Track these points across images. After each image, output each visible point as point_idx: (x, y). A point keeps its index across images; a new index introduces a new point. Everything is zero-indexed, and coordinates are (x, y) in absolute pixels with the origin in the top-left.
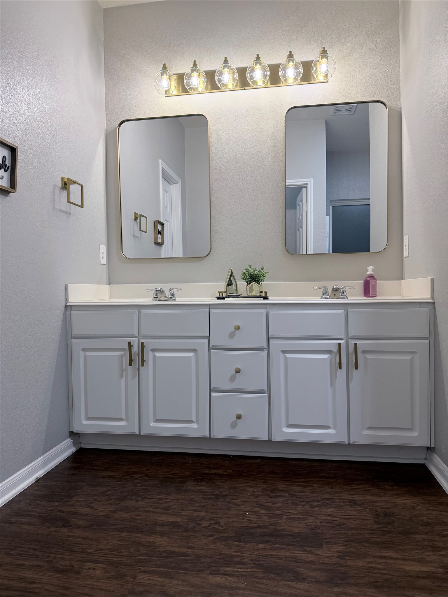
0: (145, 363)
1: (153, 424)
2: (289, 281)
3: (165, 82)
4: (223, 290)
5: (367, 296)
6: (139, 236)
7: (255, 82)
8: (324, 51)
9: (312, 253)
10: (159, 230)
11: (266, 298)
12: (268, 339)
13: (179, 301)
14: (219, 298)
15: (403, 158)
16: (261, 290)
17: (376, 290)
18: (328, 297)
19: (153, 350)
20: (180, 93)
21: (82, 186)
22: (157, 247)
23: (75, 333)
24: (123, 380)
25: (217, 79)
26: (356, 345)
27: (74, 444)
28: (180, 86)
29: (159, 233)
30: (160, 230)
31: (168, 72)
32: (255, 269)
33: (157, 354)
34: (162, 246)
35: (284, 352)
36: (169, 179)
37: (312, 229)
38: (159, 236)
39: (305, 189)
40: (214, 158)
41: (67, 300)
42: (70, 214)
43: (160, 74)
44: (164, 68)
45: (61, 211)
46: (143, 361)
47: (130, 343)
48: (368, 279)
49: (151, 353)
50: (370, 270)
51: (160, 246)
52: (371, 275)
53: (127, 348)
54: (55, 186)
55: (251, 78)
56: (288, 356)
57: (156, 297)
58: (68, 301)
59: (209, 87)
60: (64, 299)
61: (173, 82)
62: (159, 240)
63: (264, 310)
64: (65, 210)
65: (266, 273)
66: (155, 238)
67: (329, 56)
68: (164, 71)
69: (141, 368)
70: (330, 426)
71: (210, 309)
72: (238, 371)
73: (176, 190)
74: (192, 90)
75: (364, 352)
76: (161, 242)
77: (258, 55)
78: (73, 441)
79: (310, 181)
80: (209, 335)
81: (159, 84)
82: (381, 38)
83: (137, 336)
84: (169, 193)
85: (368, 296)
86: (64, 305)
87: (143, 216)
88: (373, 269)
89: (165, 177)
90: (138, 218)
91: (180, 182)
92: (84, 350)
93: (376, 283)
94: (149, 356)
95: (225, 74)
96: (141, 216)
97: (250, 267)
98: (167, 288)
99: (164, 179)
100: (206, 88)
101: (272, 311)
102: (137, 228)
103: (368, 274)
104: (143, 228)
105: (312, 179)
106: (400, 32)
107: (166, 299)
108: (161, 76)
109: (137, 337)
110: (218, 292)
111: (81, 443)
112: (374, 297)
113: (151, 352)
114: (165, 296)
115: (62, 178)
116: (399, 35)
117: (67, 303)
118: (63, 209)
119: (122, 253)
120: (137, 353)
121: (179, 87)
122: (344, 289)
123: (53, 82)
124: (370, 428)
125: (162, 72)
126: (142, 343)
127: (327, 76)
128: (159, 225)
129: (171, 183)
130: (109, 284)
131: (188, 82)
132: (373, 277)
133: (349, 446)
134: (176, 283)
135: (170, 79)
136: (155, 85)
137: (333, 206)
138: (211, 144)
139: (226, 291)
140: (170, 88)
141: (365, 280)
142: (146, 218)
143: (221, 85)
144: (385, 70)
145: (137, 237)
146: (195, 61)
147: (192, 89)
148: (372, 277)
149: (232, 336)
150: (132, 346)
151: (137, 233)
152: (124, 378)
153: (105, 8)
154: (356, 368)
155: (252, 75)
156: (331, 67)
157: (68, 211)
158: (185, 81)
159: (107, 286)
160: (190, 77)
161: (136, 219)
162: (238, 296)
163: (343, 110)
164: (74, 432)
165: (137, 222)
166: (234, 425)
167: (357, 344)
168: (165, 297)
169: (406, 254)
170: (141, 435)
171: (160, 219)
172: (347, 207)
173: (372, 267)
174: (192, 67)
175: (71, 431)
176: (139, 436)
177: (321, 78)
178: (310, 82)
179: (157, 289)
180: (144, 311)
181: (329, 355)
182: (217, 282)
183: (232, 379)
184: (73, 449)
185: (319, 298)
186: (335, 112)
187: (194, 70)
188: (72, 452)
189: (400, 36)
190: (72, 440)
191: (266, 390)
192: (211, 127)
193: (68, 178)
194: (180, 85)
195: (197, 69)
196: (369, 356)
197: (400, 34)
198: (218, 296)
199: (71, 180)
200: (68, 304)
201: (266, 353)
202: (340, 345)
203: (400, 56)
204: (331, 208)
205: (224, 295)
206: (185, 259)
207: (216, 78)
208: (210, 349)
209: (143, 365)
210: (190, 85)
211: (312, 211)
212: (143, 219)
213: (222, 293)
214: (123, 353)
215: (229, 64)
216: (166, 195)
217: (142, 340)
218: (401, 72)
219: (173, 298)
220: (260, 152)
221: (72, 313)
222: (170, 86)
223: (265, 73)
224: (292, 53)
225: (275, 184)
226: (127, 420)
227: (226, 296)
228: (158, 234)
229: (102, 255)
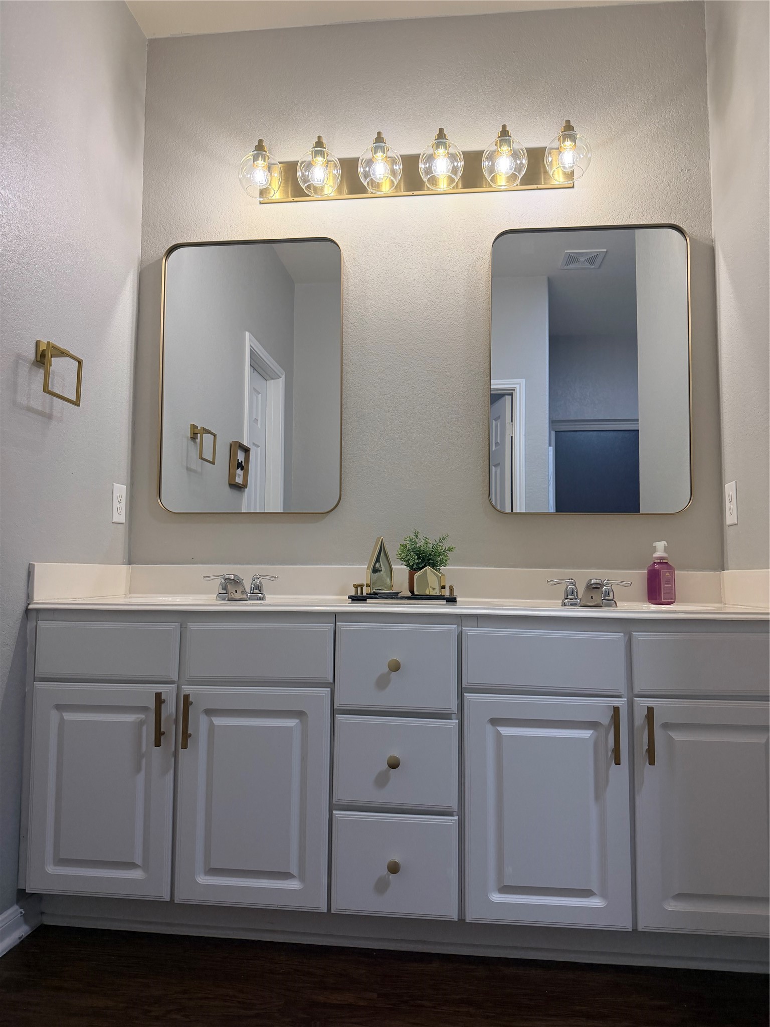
0: (189, 740)
1: (203, 880)
2: (495, 567)
3: (260, 175)
4: (364, 581)
5: (655, 602)
6: (199, 470)
7: (434, 180)
8: (569, 127)
9: (523, 511)
10: (240, 461)
11: (452, 600)
12: (461, 691)
13: (270, 605)
14: (355, 599)
15: (719, 333)
16: (442, 584)
17: (673, 589)
18: (578, 601)
19: (209, 712)
20: (288, 197)
21: (80, 362)
22: (235, 493)
23: (43, 668)
24: (141, 776)
25: (362, 171)
26: (650, 710)
27: (26, 918)
28: (290, 186)
29: (240, 466)
30: (242, 461)
31: (268, 154)
32: (428, 539)
33: (218, 721)
34: (244, 491)
35: (495, 722)
36: (262, 369)
37: (523, 469)
38: (239, 471)
39: (511, 397)
40: (351, 322)
41: (29, 597)
42: (50, 417)
43: (250, 157)
44: (260, 147)
45: (29, 409)
46: (186, 736)
47: (158, 696)
48: (656, 566)
49: (203, 720)
50: (660, 549)
51: (241, 491)
52: (661, 558)
53: (152, 706)
54: (19, 357)
55: (428, 171)
56: (505, 731)
57: (225, 592)
58: (33, 599)
59: (345, 190)
60: (23, 596)
61: (276, 175)
62: (239, 480)
63: (453, 628)
64: (40, 408)
65: (449, 549)
66: (232, 476)
67: (578, 136)
68: (260, 152)
69: (181, 751)
70: (595, 892)
71: (337, 623)
72: (394, 765)
73: (276, 390)
74: (312, 191)
75: (666, 726)
76: (242, 483)
77: (441, 130)
78: (23, 912)
79: (519, 384)
80: (332, 681)
81: (249, 176)
82: (673, 111)
83: (176, 679)
84: (261, 395)
85: (658, 601)
86: (24, 609)
87: (208, 432)
88: (665, 547)
89: (256, 366)
90: (199, 435)
91: (283, 377)
92: (59, 707)
93: (673, 574)
94: (200, 725)
95: (378, 164)
96: (204, 432)
97: (417, 536)
98: (247, 573)
99: (254, 369)
100: (339, 190)
101: (469, 630)
102: (194, 454)
103: (655, 558)
104: (208, 455)
105: (524, 380)
106: (708, 101)
107: (244, 596)
108: (254, 162)
109: (174, 681)
110: (354, 585)
111: (44, 913)
112: (669, 604)
113: (205, 716)
114: (244, 592)
115: (38, 343)
116: (706, 108)
117: (29, 604)
118: (35, 407)
119: (159, 501)
120: (174, 717)
121: (286, 186)
122: (610, 585)
123: (31, 151)
124: (680, 896)
125: (256, 154)
126: (184, 696)
127: (570, 175)
128: (239, 451)
129: (268, 378)
130: (130, 563)
131: (306, 175)
132: (667, 563)
133: (634, 934)
134: (268, 564)
135: (269, 169)
136: (240, 179)
137: (556, 431)
138: (345, 296)
139: (369, 583)
140: (270, 185)
141: (651, 568)
142: (215, 436)
143: (368, 184)
144: (682, 170)
145: (195, 472)
146: (319, 137)
147: (312, 188)
148: (663, 563)
149: (382, 683)
150: (164, 701)
151: (196, 464)
152: (143, 773)
153: (151, 39)
154: (652, 762)
155: (429, 165)
156: (582, 156)
157: (47, 411)
158: (300, 173)
159: (124, 568)
160: (309, 166)
161: (194, 436)
162: (394, 596)
163: (582, 259)
164: (27, 892)
165: (195, 442)
166: (381, 886)
167: (652, 708)
168: (243, 594)
169: (730, 518)
170: (176, 902)
171: (242, 437)
172: (581, 433)
173: (664, 542)
174: (313, 148)
175: (20, 888)
176: (170, 905)
177: (558, 178)
178: (540, 186)
179: (227, 577)
180: (193, 626)
181: (591, 732)
182: (350, 565)
183: (381, 781)
184: (23, 931)
185: (559, 603)
186: (567, 264)
187: (316, 153)
188: (20, 938)
189: (709, 110)
190: (22, 910)
191: (454, 805)
192: (347, 264)
193: (48, 343)
194: (290, 182)
195: (324, 152)
196: (678, 736)
197: (709, 107)
198: (353, 594)
199: (54, 347)
200: (31, 607)
201: (456, 723)
202: (616, 710)
203: (709, 145)
204: (553, 433)
205: (366, 591)
206: (287, 515)
207: (359, 169)
208: (333, 712)
209: (185, 746)
210: (309, 181)
211: (524, 437)
212: (208, 438)
213: (361, 586)
214: (142, 716)
215: (385, 143)
216: (257, 397)
217: (187, 689)
218: (711, 174)
219: (260, 595)
220: (442, 314)
221: (38, 626)
222: (269, 181)
223: (455, 164)
224: (507, 129)
225: (469, 375)
226: (145, 867)
227: (370, 594)
228: (238, 468)
229: (116, 505)
